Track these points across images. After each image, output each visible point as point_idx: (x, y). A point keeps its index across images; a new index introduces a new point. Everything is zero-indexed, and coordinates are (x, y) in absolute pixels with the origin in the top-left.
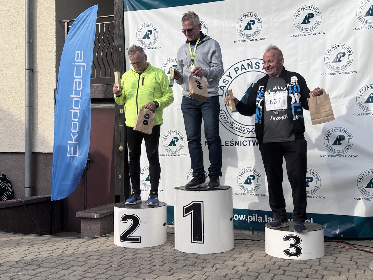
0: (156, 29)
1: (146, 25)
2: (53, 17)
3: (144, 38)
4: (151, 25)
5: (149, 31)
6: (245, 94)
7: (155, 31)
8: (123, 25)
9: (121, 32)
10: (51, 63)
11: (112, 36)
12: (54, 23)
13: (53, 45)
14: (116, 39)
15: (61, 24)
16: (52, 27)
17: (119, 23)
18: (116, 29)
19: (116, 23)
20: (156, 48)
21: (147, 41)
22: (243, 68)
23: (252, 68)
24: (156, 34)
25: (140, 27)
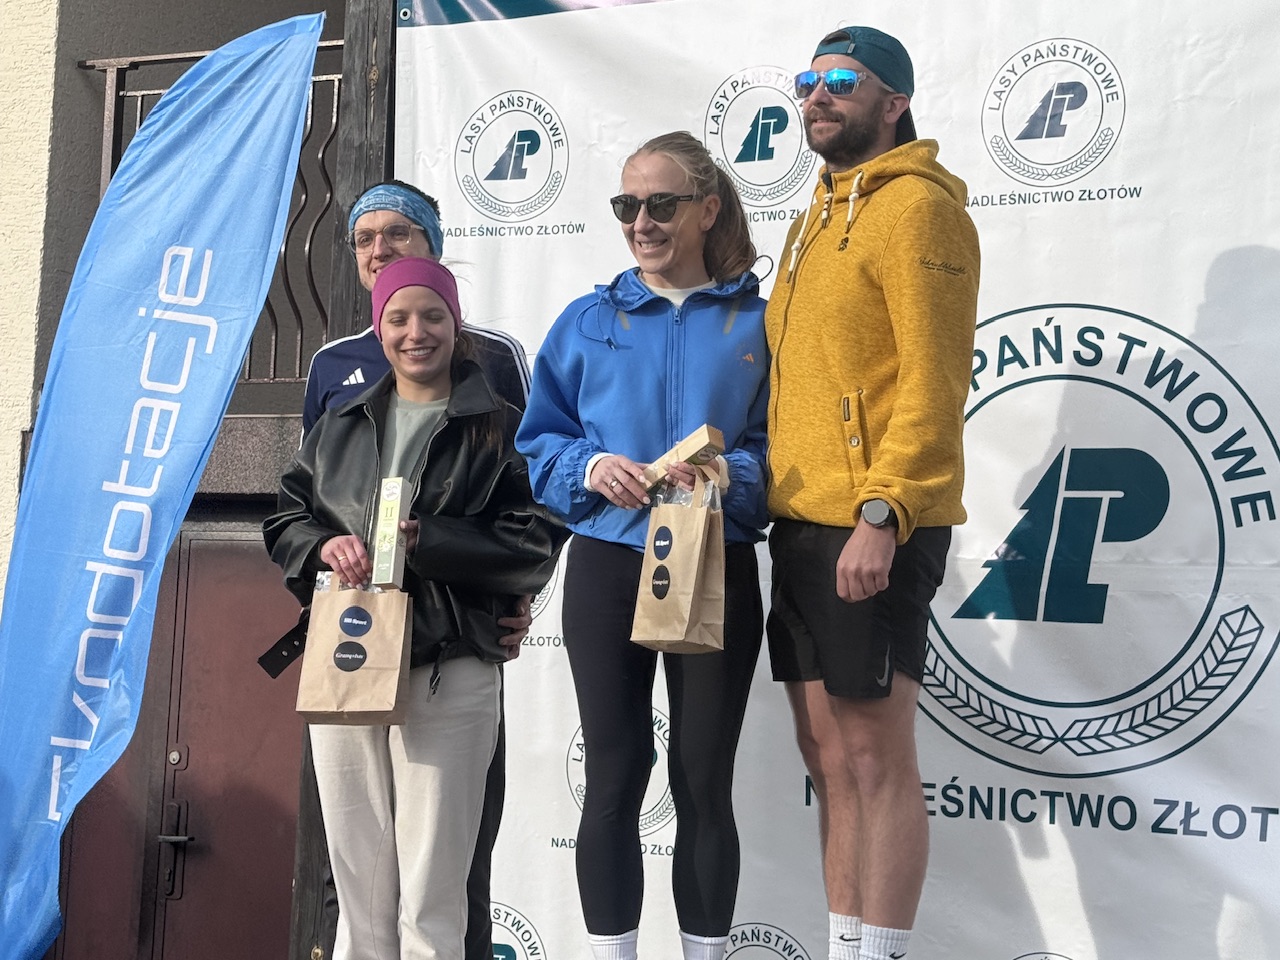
0: (558, 125)
1: (509, 104)
2: (46, 42)
3: (497, 174)
4: (532, 104)
5: (525, 135)
6: (1026, 511)
7: (554, 139)
8: (386, 100)
9: (375, 138)
10: (14, 290)
11: (320, 156)
12: (46, 73)
13: (35, 189)
14: (342, 178)
15: (88, 77)
16: (37, 92)
17: (368, 90)
18: (351, 120)
19: (350, 89)
20: (556, 230)
21: (508, 189)
22: (1006, 357)
23: (1057, 356)
24: (561, 151)
25: (479, 115)
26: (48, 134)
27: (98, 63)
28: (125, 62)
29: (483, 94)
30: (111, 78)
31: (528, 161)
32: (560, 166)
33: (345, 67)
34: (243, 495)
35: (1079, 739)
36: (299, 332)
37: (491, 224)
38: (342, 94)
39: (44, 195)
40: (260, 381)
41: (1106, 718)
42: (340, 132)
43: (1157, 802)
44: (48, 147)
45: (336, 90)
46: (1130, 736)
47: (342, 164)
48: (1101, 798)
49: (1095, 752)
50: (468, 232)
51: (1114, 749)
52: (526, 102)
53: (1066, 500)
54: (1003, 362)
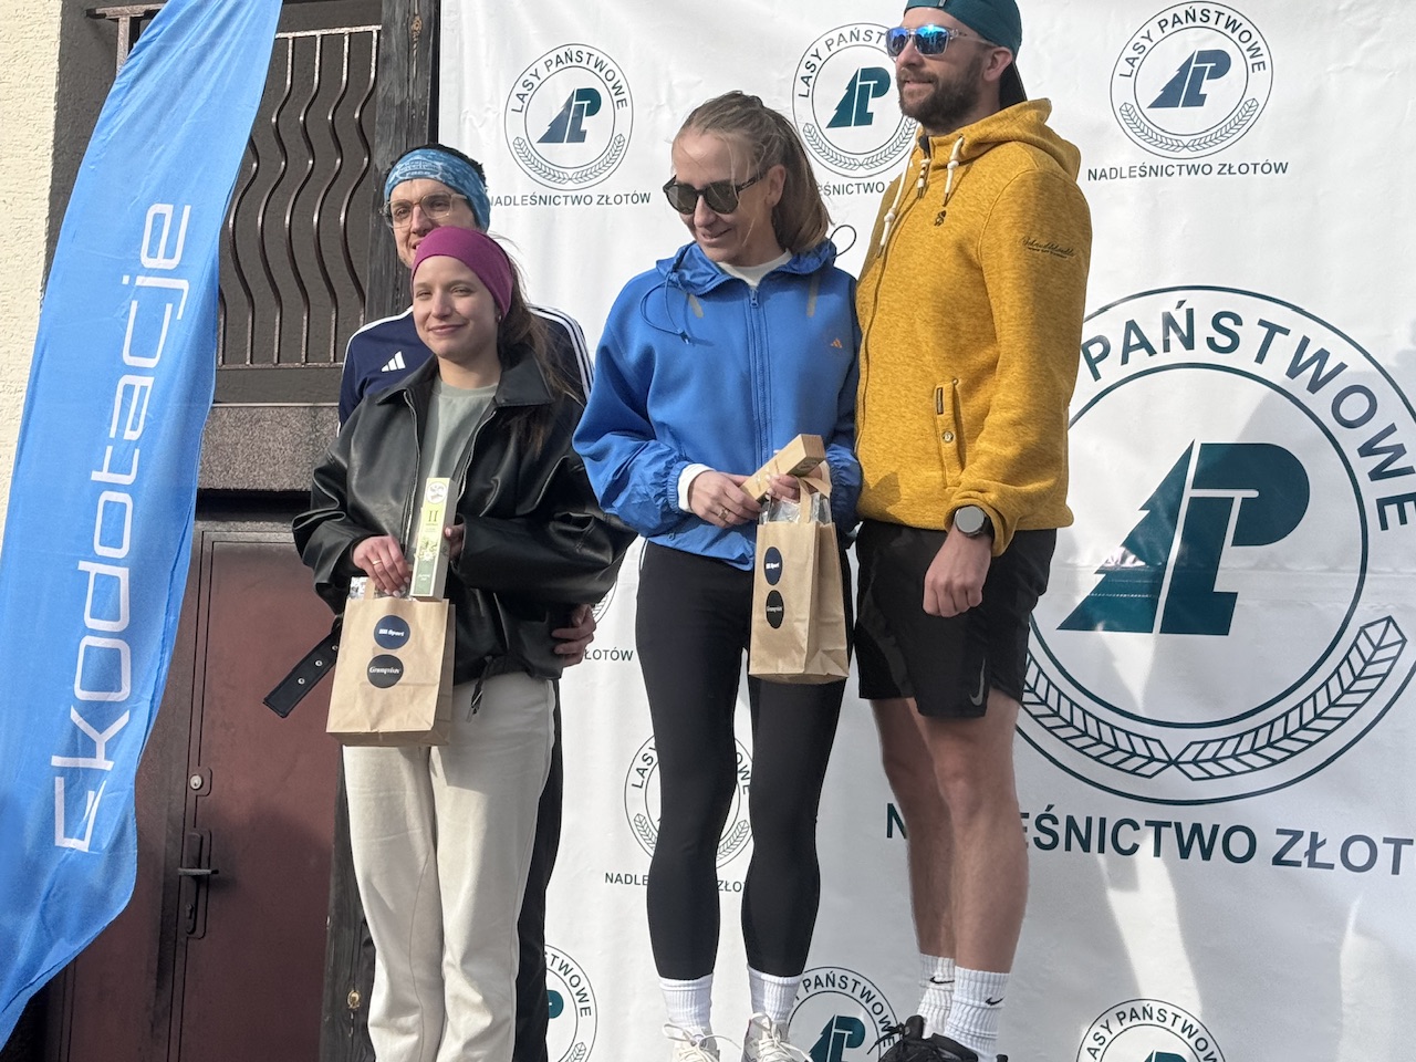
0: (623, 83)
1: (568, 58)
3: (553, 135)
4: (593, 60)
5: (584, 94)
6: (1147, 512)
7: (616, 98)
8: (430, 54)
9: (418, 96)
10: (17, 263)
11: (357, 115)
12: (51, 22)
13: (39, 152)
14: (381, 139)
15: (97, 27)
16: (41, 43)
17: (410, 43)
18: (391, 75)
19: (390, 41)
20: (618, 200)
21: (565, 152)
22: (1131, 344)
23: (1189, 343)
24: (624, 112)
25: (532, 71)
26: (54, 90)
27: (110, 11)
28: (139, 10)
29: (538, 47)
30: (124, 28)
31: (587, 123)
32: (623, 128)
33: (384, 17)
34: (271, 491)
35: (1195, 762)
36: (334, 311)
37: (545, 192)
38: (382, 46)
39: (50, 158)
40: (291, 365)
41: (1224, 740)
42: (380, 89)
43: (1280, 832)
44: (54, 105)
45: (375, 44)
46: (1251, 759)
47: (381, 124)
48: (1215, 828)
49: (1212, 777)
50: (518, 201)
51: (1233, 773)
52: (585, 57)
53: (1192, 500)
54: (1127, 349)
